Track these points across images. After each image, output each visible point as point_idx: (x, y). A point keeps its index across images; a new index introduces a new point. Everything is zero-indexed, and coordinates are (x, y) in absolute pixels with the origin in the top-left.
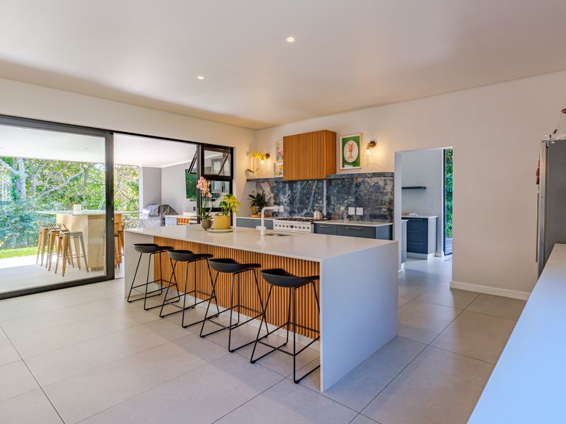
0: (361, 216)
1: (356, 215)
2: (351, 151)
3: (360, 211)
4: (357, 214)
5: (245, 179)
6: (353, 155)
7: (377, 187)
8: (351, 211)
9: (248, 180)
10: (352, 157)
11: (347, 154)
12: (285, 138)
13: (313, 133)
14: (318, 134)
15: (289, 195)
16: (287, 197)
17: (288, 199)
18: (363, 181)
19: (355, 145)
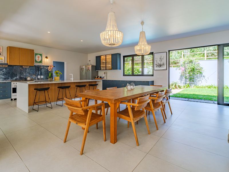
6: (39, 59)
8: (39, 77)
11: (37, 59)
13: (28, 49)
14: (30, 50)
15: (4, 71)
16: (3, 72)
17: (3, 73)
18: (43, 68)
19: (40, 56)
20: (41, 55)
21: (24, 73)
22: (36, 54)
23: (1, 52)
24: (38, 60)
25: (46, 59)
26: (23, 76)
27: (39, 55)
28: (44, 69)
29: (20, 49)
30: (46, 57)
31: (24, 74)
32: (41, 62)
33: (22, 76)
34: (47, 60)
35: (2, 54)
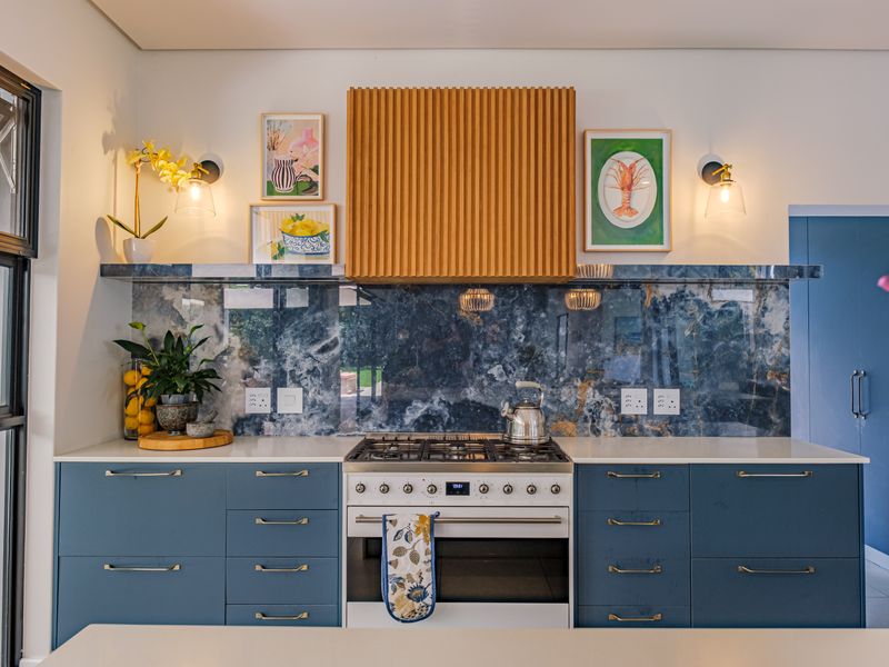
0: (671, 419)
1: (650, 414)
2: (628, 187)
3: (668, 401)
4: (657, 411)
5: (94, 262)
6: (634, 205)
7: (732, 319)
8: (633, 401)
9: (107, 271)
10: (632, 211)
11: (611, 198)
12: (355, 94)
13: (514, 93)
14: (538, 96)
15: (335, 342)
16: (323, 350)
17: (325, 358)
18: (680, 296)
19: (644, 168)
20: (652, 151)
21: (491, 361)
22: (606, 149)
23: (315, 170)
24: (627, 208)
25: (704, 189)
26: (481, 387)
27: (629, 157)
28: (692, 307)
29: (437, 99)
30: (713, 171)
31: (496, 371)
32: (653, 228)
33: (471, 393)
34: (725, 194)
35: (320, 191)
